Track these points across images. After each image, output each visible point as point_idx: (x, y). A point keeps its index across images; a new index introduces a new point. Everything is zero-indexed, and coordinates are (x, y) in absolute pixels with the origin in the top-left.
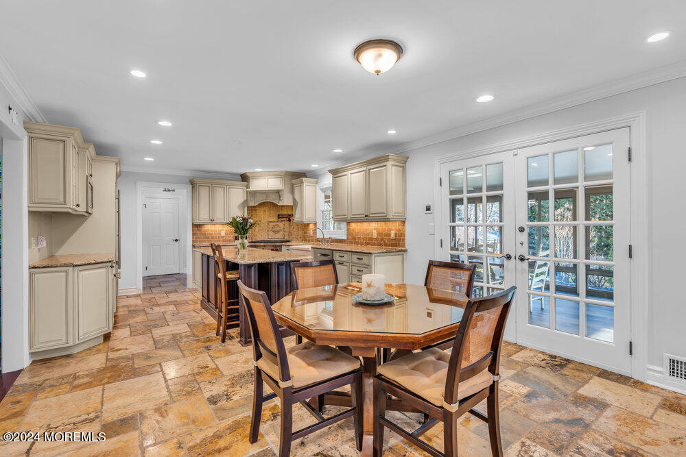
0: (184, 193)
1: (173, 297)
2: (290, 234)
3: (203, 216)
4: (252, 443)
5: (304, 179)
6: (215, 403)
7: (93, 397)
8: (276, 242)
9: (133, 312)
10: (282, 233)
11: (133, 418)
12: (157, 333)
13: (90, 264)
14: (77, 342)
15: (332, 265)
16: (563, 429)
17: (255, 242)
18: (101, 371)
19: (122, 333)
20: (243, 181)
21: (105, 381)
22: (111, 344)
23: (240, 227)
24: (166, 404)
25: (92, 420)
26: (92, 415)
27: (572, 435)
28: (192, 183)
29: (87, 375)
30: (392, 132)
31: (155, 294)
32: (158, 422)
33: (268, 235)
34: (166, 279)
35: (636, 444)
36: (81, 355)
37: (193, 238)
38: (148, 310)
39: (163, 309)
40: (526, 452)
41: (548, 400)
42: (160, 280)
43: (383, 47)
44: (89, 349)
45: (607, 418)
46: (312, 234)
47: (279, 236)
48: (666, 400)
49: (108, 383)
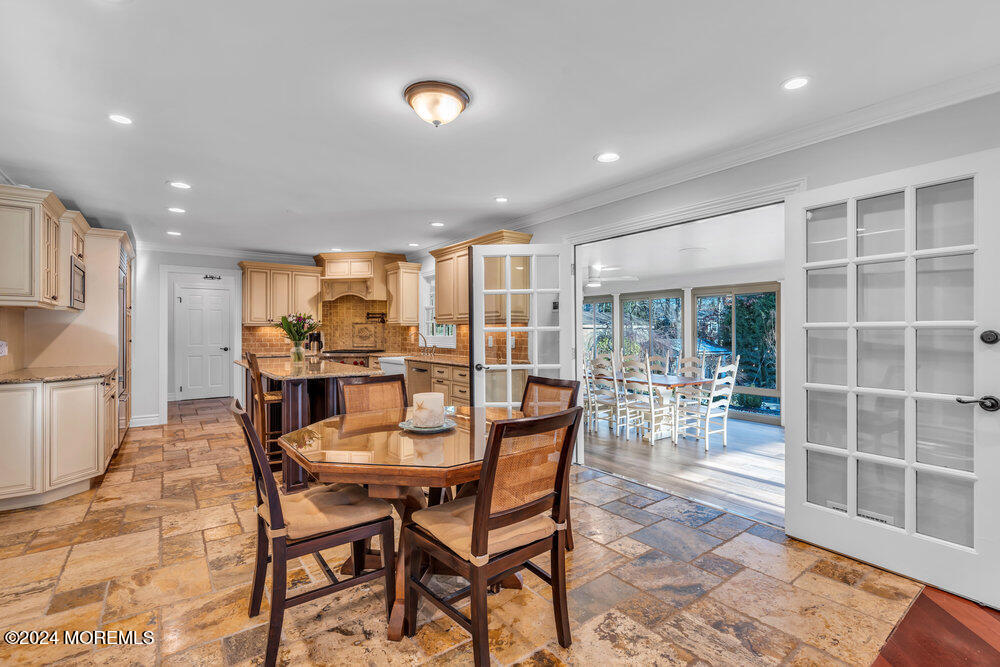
0: (231, 281)
1: (210, 429)
2: (384, 341)
3: (258, 314)
4: (251, 616)
5: (400, 264)
6: (219, 568)
7: (53, 561)
8: (361, 352)
9: (147, 449)
10: (372, 339)
11: (100, 587)
12: (170, 477)
13: (69, 380)
14: (48, 488)
15: (400, 382)
16: (669, 598)
17: (334, 352)
18: (74, 527)
19: (121, 477)
20: (317, 265)
21: (76, 540)
22: (100, 492)
23: (294, 329)
24: (152, 569)
25: (43, 590)
26: (45, 583)
27: (679, 604)
28: (242, 267)
29: (52, 533)
30: (502, 200)
31: (185, 425)
32: (132, 591)
33: (353, 342)
34: (209, 405)
35: (754, 613)
36: (53, 507)
37: (243, 345)
38: (167, 447)
39: (189, 445)
40: (608, 625)
41: (668, 562)
42: (198, 406)
43: (440, 91)
44: (67, 499)
45: (733, 584)
46: (413, 341)
47: (368, 344)
48: (822, 561)
49: (80, 543)
